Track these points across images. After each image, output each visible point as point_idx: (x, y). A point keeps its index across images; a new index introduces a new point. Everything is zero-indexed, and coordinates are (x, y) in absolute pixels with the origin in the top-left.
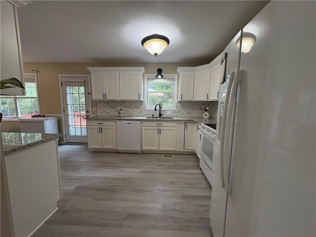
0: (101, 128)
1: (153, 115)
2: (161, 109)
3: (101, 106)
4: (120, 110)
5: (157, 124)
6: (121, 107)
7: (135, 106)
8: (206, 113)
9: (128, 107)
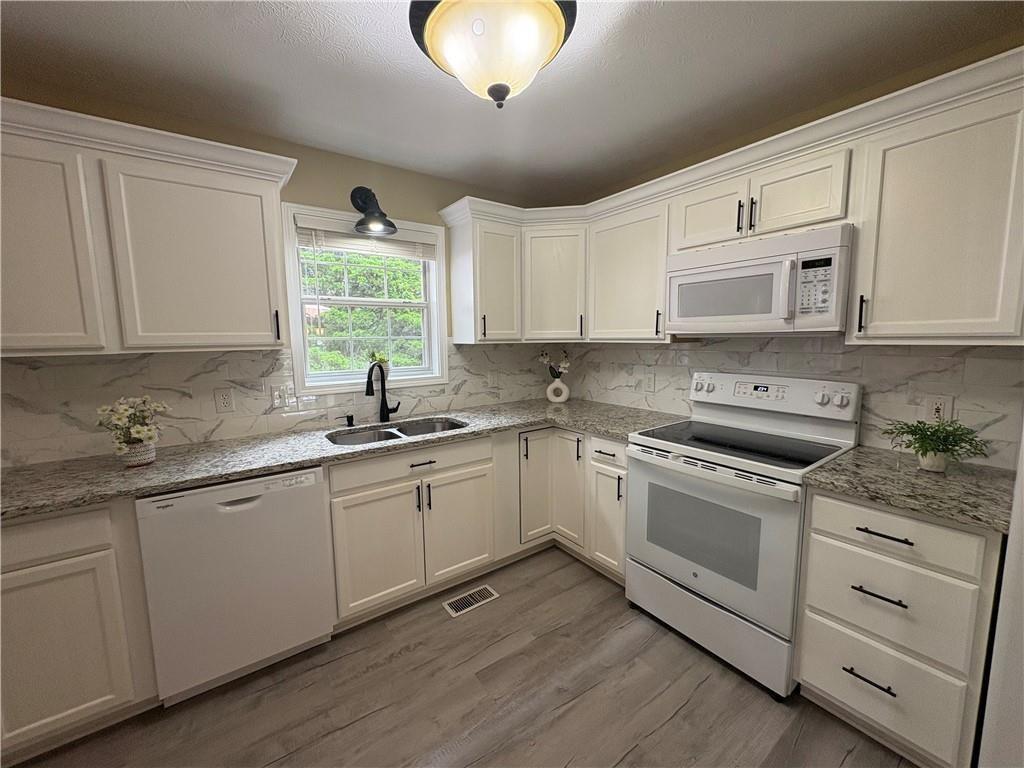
1: (350, 420)
2: (387, 386)
4: (136, 418)
5: (412, 466)
6: (139, 401)
7: (232, 382)
8: (557, 383)
9: (179, 392)
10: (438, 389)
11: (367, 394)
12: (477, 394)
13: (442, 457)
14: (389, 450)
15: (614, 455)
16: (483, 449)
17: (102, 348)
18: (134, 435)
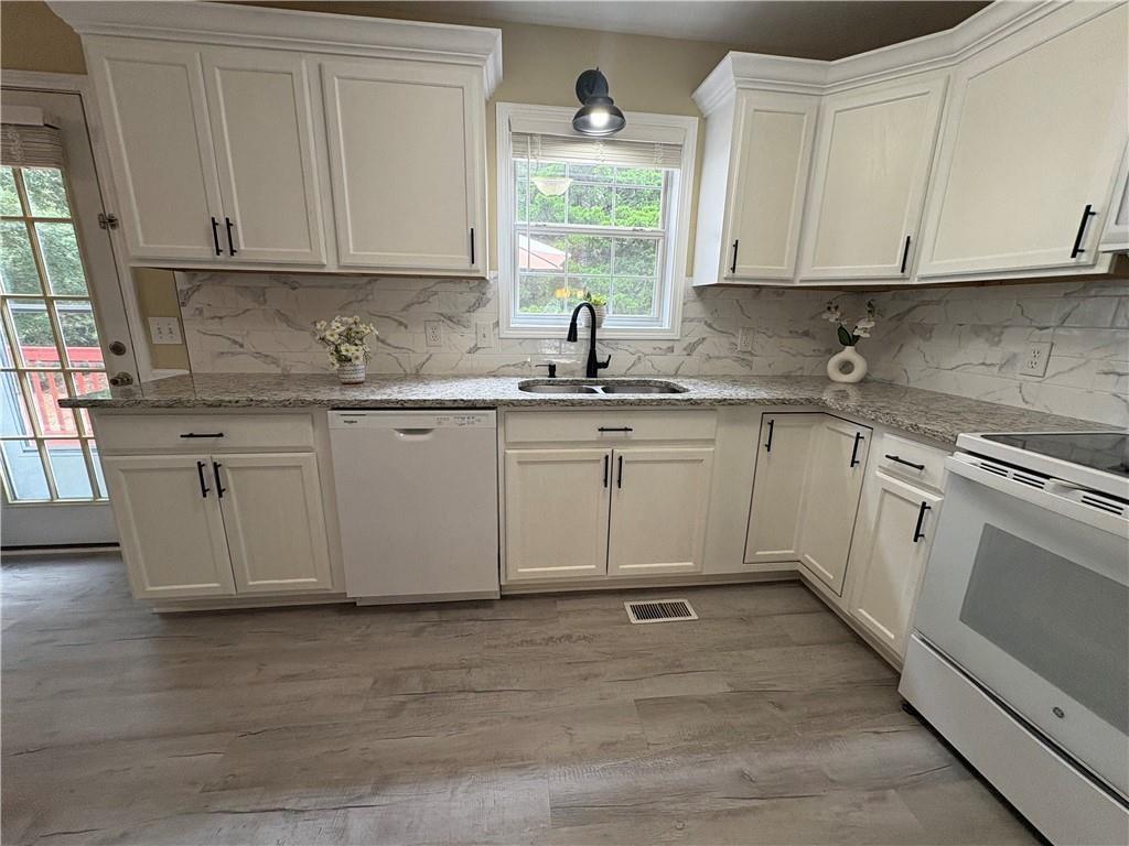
0: (216, 466)
1: (552, 369)
2: (598, 335)
3: (207, 314)
4: (349, 337)
5: (602, 430)
6: (351, 320)
7: (442, 315)
8: (848, 353)
9: (396, 320)
10: (665, 345)
11: (569, 339)
12: (718, 358)
13: (643, 426)
14: (573, 405)
15: (921, 468)
16: (703, 425)
17: (324, 266)
18: (344, 353)
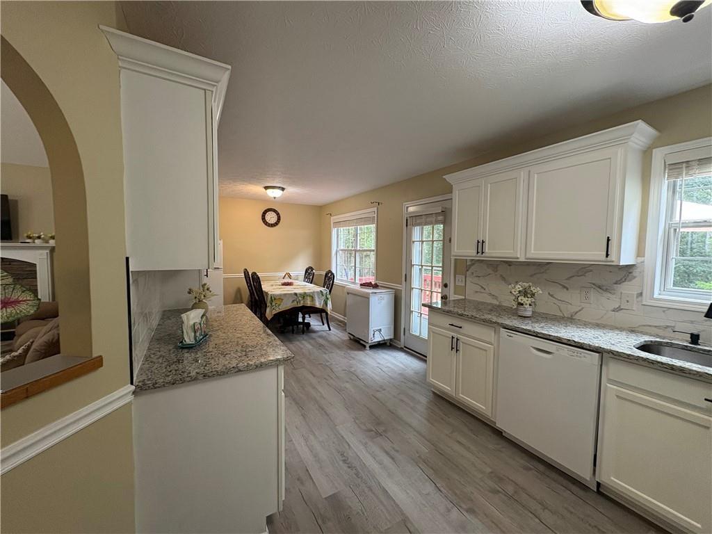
0: (457, 340)
1: (695, 338)
3: (475, 275)
4: (525, 293)
6: (527, 285)
7: (594, 284)
9: (561, 285)
17: (518, 258)
18: (520, 301)
